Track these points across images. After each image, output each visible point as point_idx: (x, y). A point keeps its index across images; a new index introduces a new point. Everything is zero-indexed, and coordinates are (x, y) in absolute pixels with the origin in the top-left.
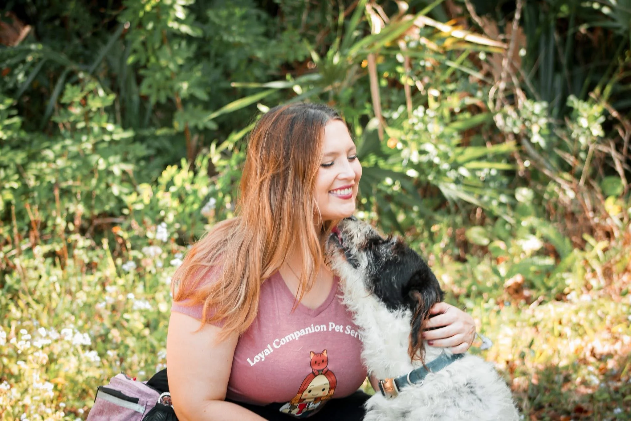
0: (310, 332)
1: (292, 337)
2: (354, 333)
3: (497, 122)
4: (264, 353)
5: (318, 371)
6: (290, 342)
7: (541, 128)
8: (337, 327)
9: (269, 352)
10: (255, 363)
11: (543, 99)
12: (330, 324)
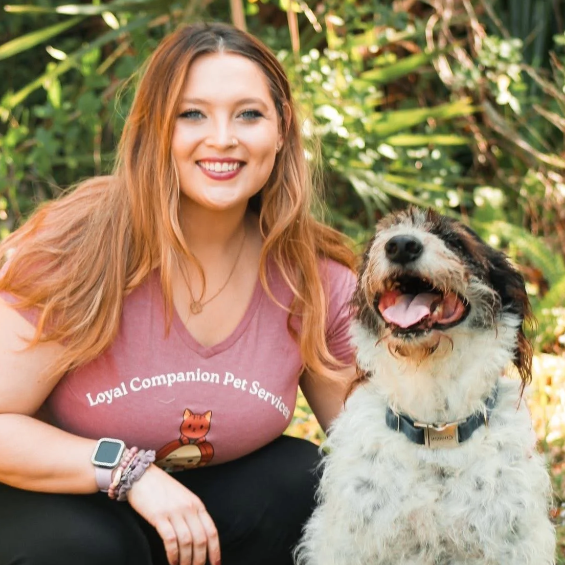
0: (193, 379)
1: (162, 380)
2: (264, 393)
3: (439, 71)
4: (113, 393)
5: (189, 439)
6: (158, 388)
7: (512, 81)
8: (238, 381)
9: (121, 394)
10: (97, 403)
11: (513, 35)
12: (227, 374)
